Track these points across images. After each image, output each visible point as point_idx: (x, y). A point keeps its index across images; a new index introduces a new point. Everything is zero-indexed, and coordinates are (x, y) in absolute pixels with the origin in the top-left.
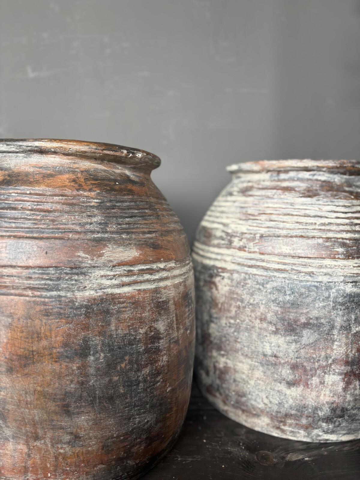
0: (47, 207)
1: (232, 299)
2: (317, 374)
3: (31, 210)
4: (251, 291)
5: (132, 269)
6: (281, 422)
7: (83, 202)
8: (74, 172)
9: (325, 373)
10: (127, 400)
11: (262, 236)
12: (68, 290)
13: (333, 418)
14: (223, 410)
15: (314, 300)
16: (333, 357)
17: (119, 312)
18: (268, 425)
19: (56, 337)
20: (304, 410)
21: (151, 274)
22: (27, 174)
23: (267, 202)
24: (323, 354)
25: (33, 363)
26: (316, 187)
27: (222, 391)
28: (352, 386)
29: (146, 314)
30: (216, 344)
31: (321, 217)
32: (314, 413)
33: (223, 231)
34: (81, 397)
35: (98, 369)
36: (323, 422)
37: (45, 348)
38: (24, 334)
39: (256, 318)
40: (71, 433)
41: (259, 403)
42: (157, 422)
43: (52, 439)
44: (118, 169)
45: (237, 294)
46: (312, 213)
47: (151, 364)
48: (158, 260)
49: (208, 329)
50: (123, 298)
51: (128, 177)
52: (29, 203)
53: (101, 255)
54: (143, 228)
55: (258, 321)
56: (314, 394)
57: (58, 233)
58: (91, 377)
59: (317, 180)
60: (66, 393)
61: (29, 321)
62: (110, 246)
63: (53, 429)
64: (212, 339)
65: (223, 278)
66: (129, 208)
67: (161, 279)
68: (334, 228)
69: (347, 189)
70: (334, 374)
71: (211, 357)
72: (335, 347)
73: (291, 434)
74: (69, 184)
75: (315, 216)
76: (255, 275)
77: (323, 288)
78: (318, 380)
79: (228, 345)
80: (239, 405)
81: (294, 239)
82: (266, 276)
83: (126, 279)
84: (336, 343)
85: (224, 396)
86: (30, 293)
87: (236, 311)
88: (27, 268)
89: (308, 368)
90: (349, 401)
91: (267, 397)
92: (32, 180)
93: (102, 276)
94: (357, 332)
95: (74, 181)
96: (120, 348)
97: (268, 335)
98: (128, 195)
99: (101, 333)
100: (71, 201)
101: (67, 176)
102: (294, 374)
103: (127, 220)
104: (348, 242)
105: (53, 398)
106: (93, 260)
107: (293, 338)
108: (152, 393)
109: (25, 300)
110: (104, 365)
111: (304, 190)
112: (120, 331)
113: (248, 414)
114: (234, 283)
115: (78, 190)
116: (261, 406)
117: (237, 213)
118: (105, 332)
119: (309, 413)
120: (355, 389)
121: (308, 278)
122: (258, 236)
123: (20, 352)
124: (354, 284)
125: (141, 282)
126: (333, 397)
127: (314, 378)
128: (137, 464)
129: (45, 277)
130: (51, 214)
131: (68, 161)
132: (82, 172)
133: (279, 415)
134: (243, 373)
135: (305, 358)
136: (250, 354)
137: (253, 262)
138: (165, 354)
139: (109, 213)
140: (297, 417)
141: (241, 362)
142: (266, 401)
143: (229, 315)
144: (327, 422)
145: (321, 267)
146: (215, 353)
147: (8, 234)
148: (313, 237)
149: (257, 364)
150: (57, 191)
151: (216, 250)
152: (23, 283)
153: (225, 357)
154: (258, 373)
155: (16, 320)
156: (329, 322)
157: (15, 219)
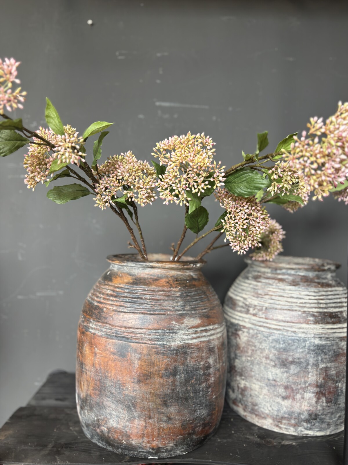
0: (157, 297)
1: (249, 345)
2: (300, 392)
3: (149, 299)
4: (260, 341)
5: (197, 330)
6: (279, 422)
7: (173, 294)
8: (167, 277)
9: (304, 392)
10: (194, 401)
11: (266, 308)
12: (168, 341)
13: (310, 420)
14: (244, 415)
15: (297, 348)
16: (309, 383)
17: (191, 353)
18: (271, 424)
19: (162, 365)
20: (292, 414)
21: (206, 332)
22: (145, 279)
23: (270, 288)
24: (303, 380)
25: (150, 378)
26: (298, 279)
27: (243, 402)
28: (321, 401)
29: (204, 354)
30: (239, 372)
31: (300, 298)
32: (299, 417)
33: (243, 303)
34: (172, 397)
35: (181, 383)
36: (304, 422)
37: (156, 371)
38: (147, 363)
39: (263, 357)
40: (167, 416)
41: (265, 410)
42: (208, 415)
43: (158, 419)
44: (187, 272)
45: (252, 342)
46: (295, 296)
47: (206, 381)
48: (209, 324)
49: (234, 363)
50: (193, 345)
51: (192, 276)
52: (148, 296)
53: (183, 323)
54: (202, 307)
55: (264, 359)
56: (298, 404)
57: (163, 311)
58: (178, 387)
59: (299, 275)
60: (165, 394)
61: (149, 357)
62: (187, 318)
63: (158, 413)
64: (236, 369)
65: (244, 332)
66: (194, 295)
67: (211, 335)
68: (308, 305)
69: (316, 281)
70: (310, 393)
71: (236, 380)
72: (310, 376)
73: (285, 430)
74: (166, 284)
75: (297, 298)
76: (263, 331)
77: (302, 341)
78: (300, 396)
79: (247, 373)
80: (253, 411)
81: (285, 311)
82: (269, 332)
83: (194, 336)
84: (310, 374)
85: (244, 406)
86: (149, 342)
87: (251, 353)
88: (149, 329)
89: (294, 388)
90: (320, 410)
91: (270, 406)
92: (148, 282)
93: (183, 334)
94: (323, 368)
95: (168, 282)
96: (191, 372)
97: (270, 367)
98: (193, 288)
99: (183, 364)
100: (167, 294)
101: (164, 280)
102: (286, 392)
103: (194, 303)
104: (316, 314)
105: (159, 396)
106: (179, 325)
107: (285, 370)
108: (206, 398)
109: (148, 346)
110: (184, 380)
111: (291, 281)
112: (191, 363)
113: (259, 417)
114: (250, 336)
115: (170, 288)
116: (267, 412)
117: (251, 292)
118: (185, 363)
119: (296, 416)
120: (323, 402)
121: (293, 334)
122: (264, 308)
123: (145, 372)
124: (319, 339)
125: (202, 337)
126: (309, 407)
127: (298, 395)
128: (198, 438)
129: (157, 334)
130: (159, 302)
131: (164, 271)
132: (171, 277)
133: (278, 418)
134: (256, 391)
135: (292, 382)
136: (259, 379)
137: (261, 324)
138: (213, 376)
139: (185, 300)
140: (289, 419)
141: (254, 383)
142: (270, 409)
143: (247, 354)
144: (306, 423)
145: (300, 328)
146: (238, 378)
147: (139, 312)
148: (296, 310)
149: (264, 385)
150: (160, 288)
151: (239, 314)
152: (147, 338)
153: (245, 380)
154: (265, 391)
155: (143, 356)
156: (306, 361)
157: (142, 304)
